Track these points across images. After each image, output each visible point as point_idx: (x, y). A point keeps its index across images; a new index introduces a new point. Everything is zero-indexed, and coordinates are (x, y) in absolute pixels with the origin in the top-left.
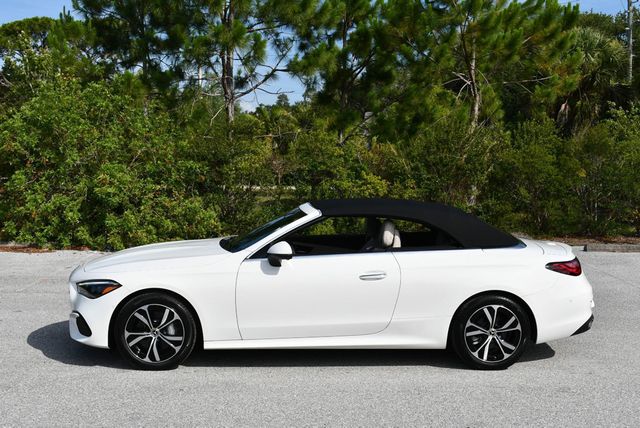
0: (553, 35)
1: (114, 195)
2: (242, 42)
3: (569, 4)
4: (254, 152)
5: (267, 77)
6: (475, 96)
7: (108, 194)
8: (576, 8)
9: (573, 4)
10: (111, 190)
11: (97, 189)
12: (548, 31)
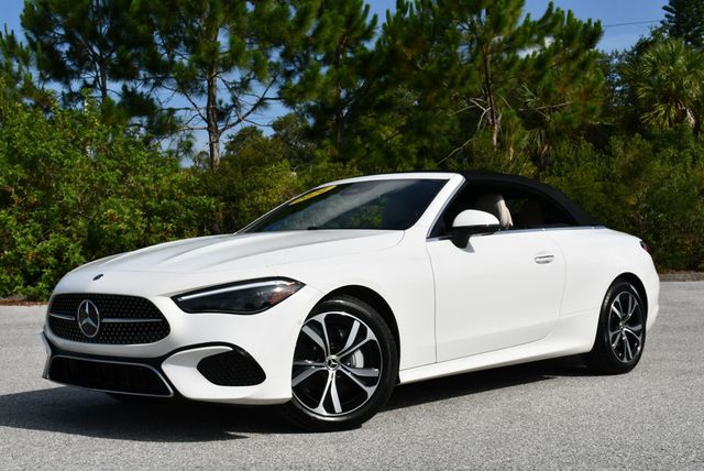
0: (575, 56)
1: (127, 232)
2: (241, 61)
3: (590, 20)
4: (268, 186)
5: (256, 106)
6: (493, 125)
7: (119, 232)
8: (598, 24)
9: (594, 21)
10: (122, 226)
11: (105, 227)
12: (570, 51)
